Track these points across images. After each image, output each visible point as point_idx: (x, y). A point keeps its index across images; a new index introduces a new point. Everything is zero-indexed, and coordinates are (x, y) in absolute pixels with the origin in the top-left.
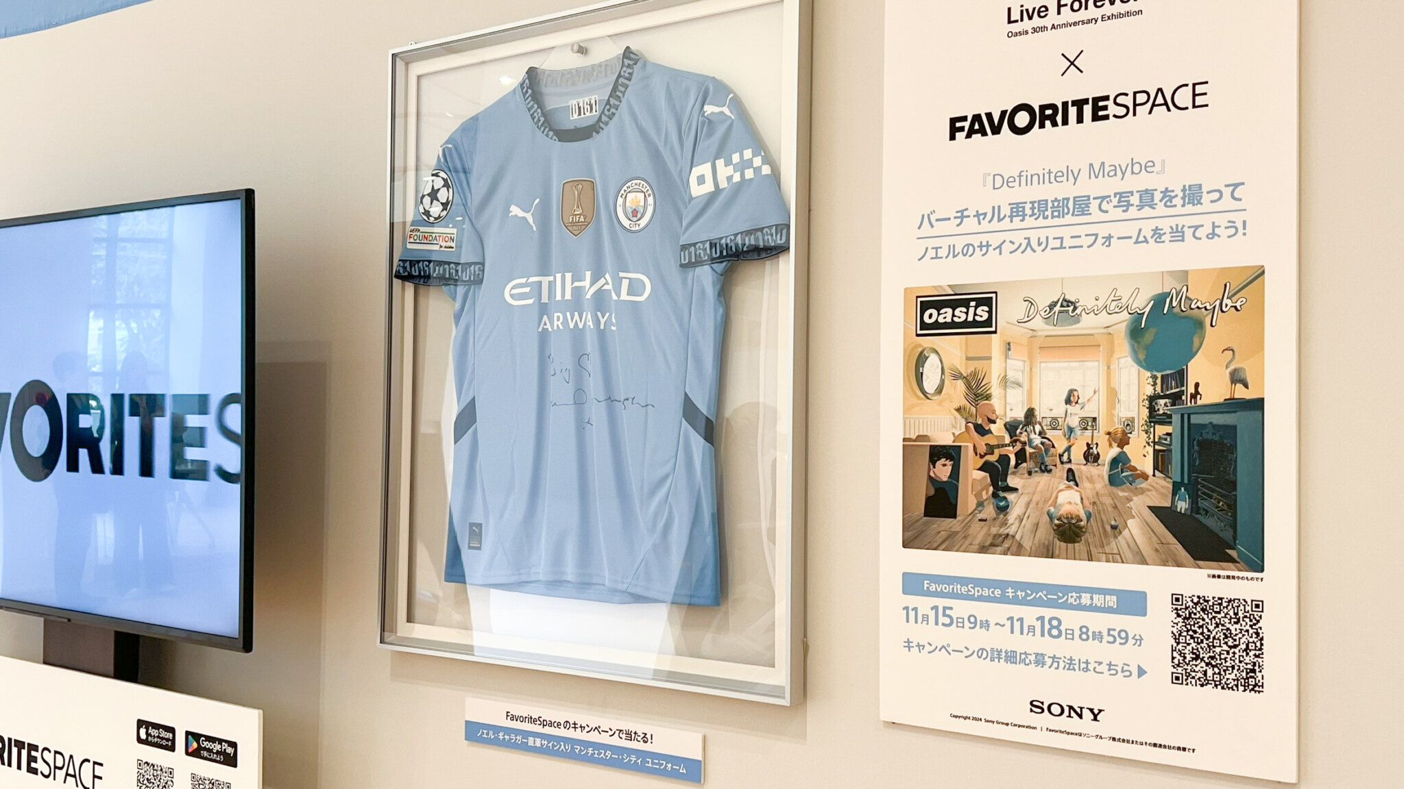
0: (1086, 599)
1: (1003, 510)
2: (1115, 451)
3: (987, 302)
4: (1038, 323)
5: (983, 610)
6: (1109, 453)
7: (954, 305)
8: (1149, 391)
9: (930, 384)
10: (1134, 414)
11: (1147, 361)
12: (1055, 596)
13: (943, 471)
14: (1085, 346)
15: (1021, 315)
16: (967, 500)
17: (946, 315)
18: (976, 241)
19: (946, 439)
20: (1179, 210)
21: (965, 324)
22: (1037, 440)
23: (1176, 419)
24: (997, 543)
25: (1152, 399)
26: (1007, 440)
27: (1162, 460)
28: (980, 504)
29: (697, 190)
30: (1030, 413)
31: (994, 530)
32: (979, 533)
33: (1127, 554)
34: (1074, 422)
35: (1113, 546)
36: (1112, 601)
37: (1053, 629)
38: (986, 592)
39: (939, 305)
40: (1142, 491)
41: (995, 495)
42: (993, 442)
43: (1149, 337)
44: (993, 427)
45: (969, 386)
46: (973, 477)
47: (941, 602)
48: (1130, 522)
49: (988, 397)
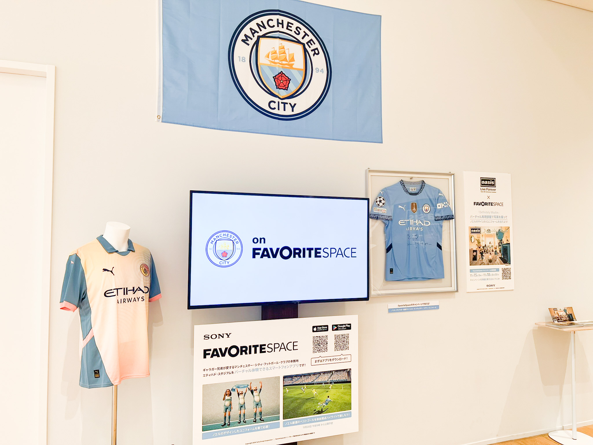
0: (493, 270)
1: (482, 259)
2: (495, 250)
3: (479, 229)
4: (486, 232)
5: (480, 273)
6: (494, 250)
7: (475, 229)
8: (499, 242)
9: (473, 241)
10: (497, 245)
11: (498, 239)
12: (489, 270)
13: (475, 254)
14: (491, 236)
15: (484, 231)
16: (478, 258)
17: (474, 231)
18: (478, 220)
19: (475, 249)
20: (501, 219)
21: (477, 232)
22: (486, 249)
23: (501, 245)
24: (482, 264)
25: (499, 243)
26: (483, 249)
27: (500, 251)
28: (480, 258)
29: (438, 208)
30: (485, 245)
31: (482, 262)
32: (480, 262)
33: (497, 264)
34: (491, 246)
35: (495, 263)
36: (495, 270)
37: (489, 275)
38: (481, 271)
39: (473, 229)
40: (498, 255)
41: (482, 257)
42: (481, 249)
43: (498, 235)
44: (481, 247)
45: (478, 241)
46: (479, 254)
47: (475, 273)
48: (497, 259)
49: (480, 243)
